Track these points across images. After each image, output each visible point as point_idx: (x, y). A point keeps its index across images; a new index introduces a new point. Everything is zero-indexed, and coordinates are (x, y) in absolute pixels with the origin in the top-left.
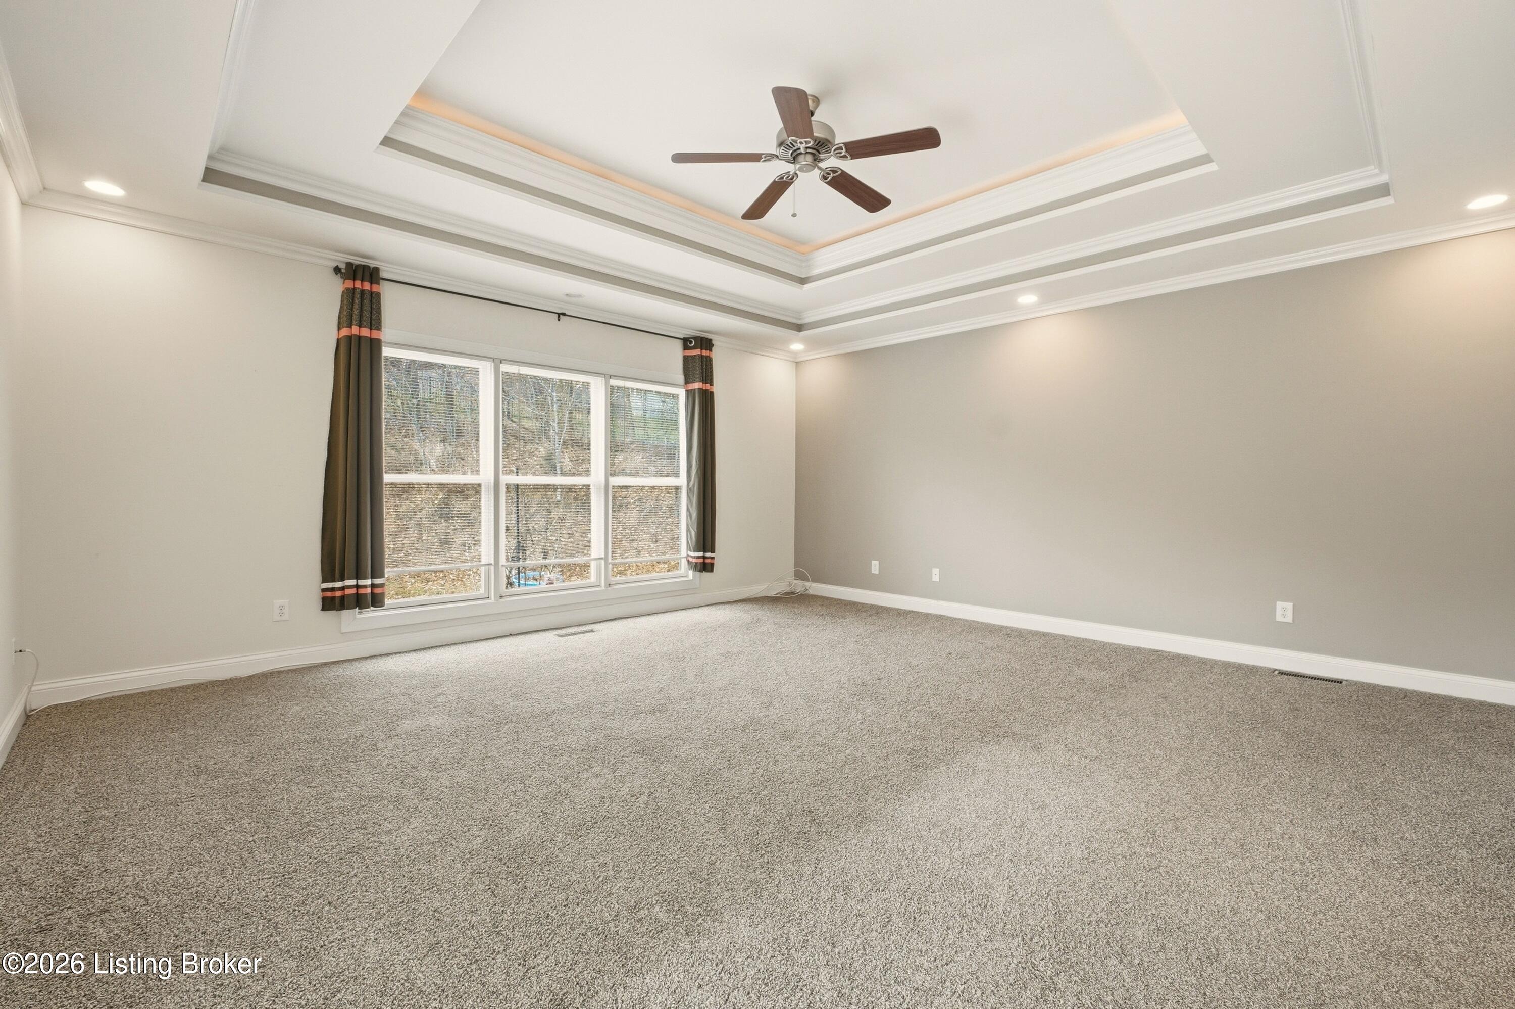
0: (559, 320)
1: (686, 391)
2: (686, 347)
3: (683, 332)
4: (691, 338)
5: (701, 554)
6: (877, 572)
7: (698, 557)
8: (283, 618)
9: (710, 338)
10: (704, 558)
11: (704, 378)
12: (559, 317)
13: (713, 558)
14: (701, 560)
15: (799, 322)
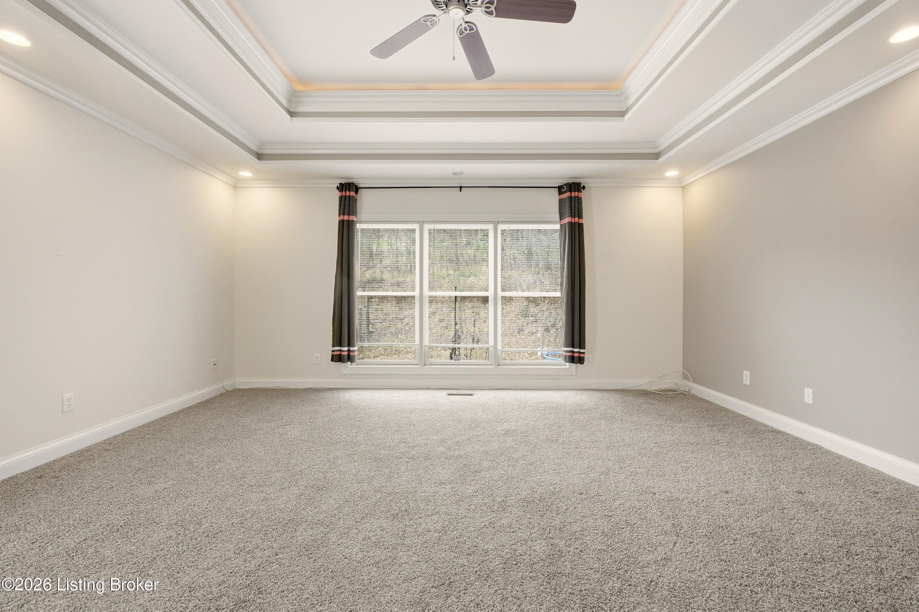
0: (461, 191)
1: (560, 225)
2: (560, 193)
3: (558, 182)
4: (563, 185)
5: (571, 349)
6: (748, 383)
7: (567, 352)
8: (317, 363)
9: (578, 182)
10: (573, 352)
11: (573, 214)
12: (461, 189)
13: (584, 353)
14: (570, 354)
15: (657, 151)
